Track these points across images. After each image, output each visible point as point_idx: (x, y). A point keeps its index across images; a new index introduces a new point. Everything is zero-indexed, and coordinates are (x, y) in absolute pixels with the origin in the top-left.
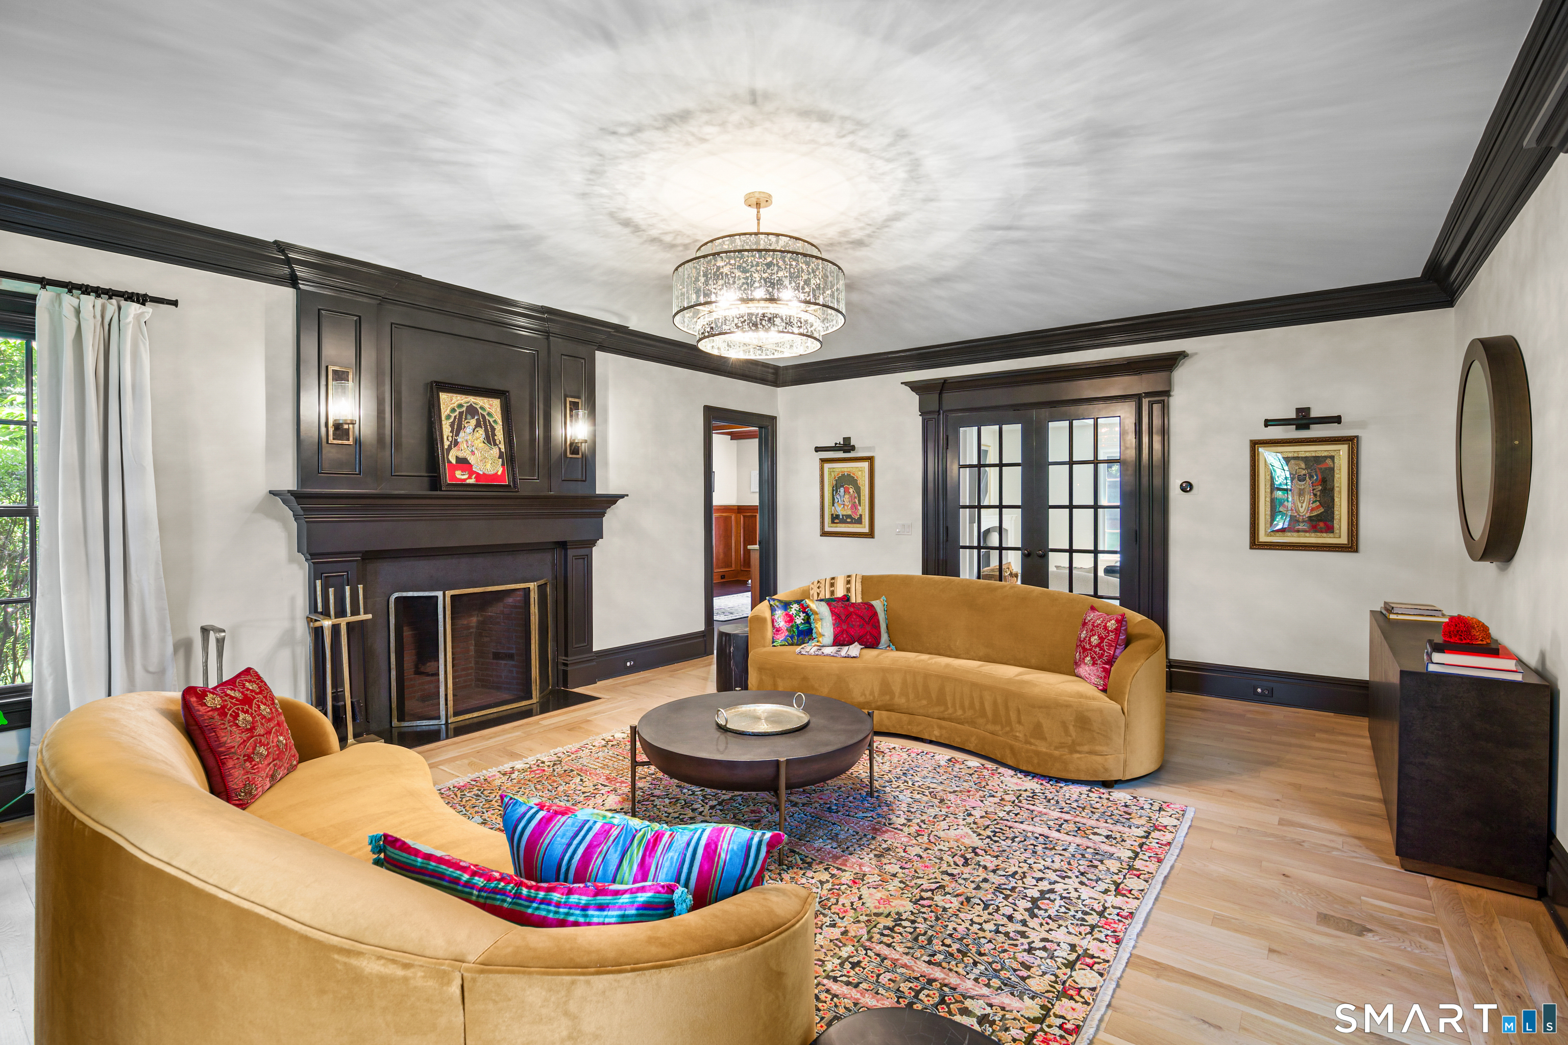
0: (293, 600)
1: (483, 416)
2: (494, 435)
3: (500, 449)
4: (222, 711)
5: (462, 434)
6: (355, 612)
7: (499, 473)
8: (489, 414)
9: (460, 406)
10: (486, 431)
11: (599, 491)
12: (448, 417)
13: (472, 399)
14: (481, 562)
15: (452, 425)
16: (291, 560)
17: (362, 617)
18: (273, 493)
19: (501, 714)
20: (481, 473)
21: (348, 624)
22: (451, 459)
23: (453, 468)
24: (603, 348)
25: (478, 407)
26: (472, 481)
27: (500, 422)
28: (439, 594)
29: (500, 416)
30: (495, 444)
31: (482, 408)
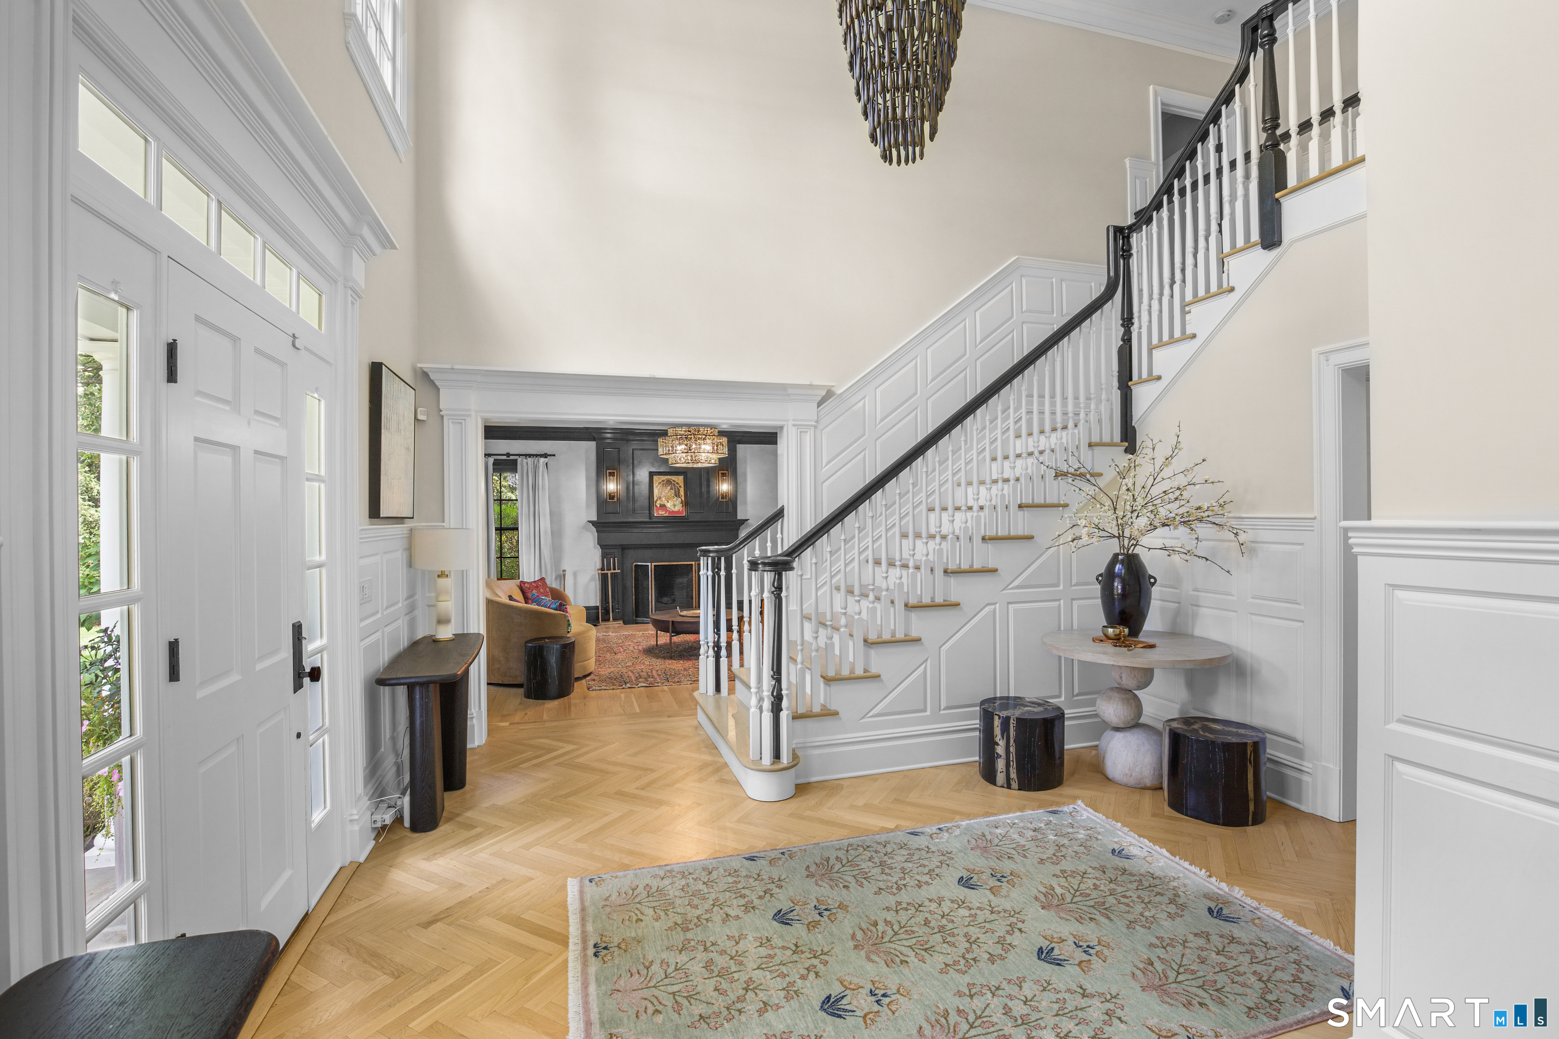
0: (595, 562)
1: (674, 484)
2: (679, 492)
3: (682, 499)
4: (529, 588)
5: (664, 494)
6: (614, 569)
7: (681, 511)
8: (677, 483)
9: (663, 481)
10: (675, 491)
11: (739, 518)
13: (669, 477)
14: (667, 551)
16: (595, 547)
17: (617, 571)
18: (590, 522)
20: (672, 511)
21: (612, 573)
22: (657, 506)
23: (658, 509)
24: (740, 442)
25: (671, 480)
26: (667, 515)
27: (683, 486)
28: (649, 564)
29: (682, 484)
30: (679, 497)
31: (674, 481)
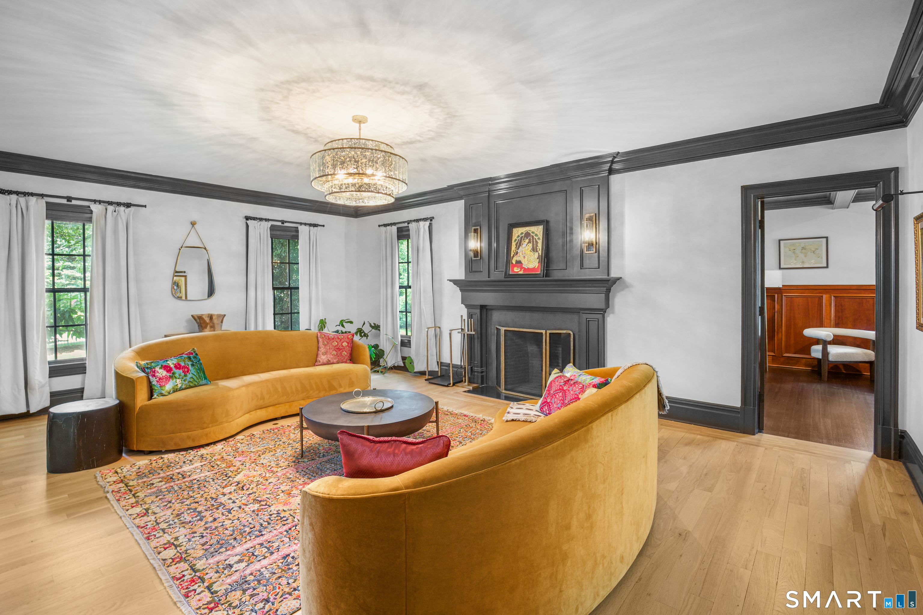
1: (533, 237)
2: (537, 246)
3: (539, 253)
5: (521, 248)
7: (536, 267)
8: (536, 235)
9: (522, 233)
10: (533, 245)
11: (613, 275)
12: (516, 240)
13: (528, 229)
15: (516, 245)
18: (457, 281)
19: (514, 396)
20: (527, 268)
22: (513, 262)
23: (514, 266)
25: (530, 232)
26: (521, 272)
27: (541, 238)
29: (542, 235)
30: (537, 251)
31: (533, 232)
